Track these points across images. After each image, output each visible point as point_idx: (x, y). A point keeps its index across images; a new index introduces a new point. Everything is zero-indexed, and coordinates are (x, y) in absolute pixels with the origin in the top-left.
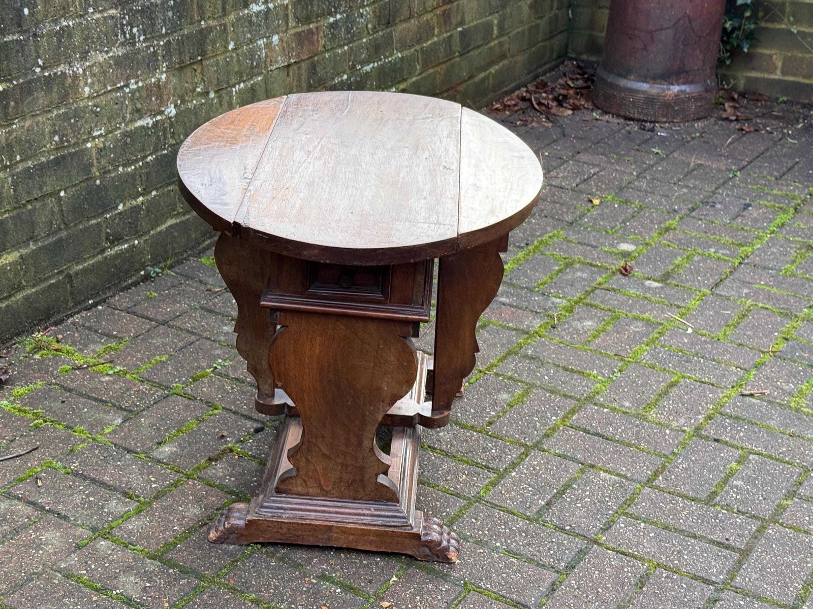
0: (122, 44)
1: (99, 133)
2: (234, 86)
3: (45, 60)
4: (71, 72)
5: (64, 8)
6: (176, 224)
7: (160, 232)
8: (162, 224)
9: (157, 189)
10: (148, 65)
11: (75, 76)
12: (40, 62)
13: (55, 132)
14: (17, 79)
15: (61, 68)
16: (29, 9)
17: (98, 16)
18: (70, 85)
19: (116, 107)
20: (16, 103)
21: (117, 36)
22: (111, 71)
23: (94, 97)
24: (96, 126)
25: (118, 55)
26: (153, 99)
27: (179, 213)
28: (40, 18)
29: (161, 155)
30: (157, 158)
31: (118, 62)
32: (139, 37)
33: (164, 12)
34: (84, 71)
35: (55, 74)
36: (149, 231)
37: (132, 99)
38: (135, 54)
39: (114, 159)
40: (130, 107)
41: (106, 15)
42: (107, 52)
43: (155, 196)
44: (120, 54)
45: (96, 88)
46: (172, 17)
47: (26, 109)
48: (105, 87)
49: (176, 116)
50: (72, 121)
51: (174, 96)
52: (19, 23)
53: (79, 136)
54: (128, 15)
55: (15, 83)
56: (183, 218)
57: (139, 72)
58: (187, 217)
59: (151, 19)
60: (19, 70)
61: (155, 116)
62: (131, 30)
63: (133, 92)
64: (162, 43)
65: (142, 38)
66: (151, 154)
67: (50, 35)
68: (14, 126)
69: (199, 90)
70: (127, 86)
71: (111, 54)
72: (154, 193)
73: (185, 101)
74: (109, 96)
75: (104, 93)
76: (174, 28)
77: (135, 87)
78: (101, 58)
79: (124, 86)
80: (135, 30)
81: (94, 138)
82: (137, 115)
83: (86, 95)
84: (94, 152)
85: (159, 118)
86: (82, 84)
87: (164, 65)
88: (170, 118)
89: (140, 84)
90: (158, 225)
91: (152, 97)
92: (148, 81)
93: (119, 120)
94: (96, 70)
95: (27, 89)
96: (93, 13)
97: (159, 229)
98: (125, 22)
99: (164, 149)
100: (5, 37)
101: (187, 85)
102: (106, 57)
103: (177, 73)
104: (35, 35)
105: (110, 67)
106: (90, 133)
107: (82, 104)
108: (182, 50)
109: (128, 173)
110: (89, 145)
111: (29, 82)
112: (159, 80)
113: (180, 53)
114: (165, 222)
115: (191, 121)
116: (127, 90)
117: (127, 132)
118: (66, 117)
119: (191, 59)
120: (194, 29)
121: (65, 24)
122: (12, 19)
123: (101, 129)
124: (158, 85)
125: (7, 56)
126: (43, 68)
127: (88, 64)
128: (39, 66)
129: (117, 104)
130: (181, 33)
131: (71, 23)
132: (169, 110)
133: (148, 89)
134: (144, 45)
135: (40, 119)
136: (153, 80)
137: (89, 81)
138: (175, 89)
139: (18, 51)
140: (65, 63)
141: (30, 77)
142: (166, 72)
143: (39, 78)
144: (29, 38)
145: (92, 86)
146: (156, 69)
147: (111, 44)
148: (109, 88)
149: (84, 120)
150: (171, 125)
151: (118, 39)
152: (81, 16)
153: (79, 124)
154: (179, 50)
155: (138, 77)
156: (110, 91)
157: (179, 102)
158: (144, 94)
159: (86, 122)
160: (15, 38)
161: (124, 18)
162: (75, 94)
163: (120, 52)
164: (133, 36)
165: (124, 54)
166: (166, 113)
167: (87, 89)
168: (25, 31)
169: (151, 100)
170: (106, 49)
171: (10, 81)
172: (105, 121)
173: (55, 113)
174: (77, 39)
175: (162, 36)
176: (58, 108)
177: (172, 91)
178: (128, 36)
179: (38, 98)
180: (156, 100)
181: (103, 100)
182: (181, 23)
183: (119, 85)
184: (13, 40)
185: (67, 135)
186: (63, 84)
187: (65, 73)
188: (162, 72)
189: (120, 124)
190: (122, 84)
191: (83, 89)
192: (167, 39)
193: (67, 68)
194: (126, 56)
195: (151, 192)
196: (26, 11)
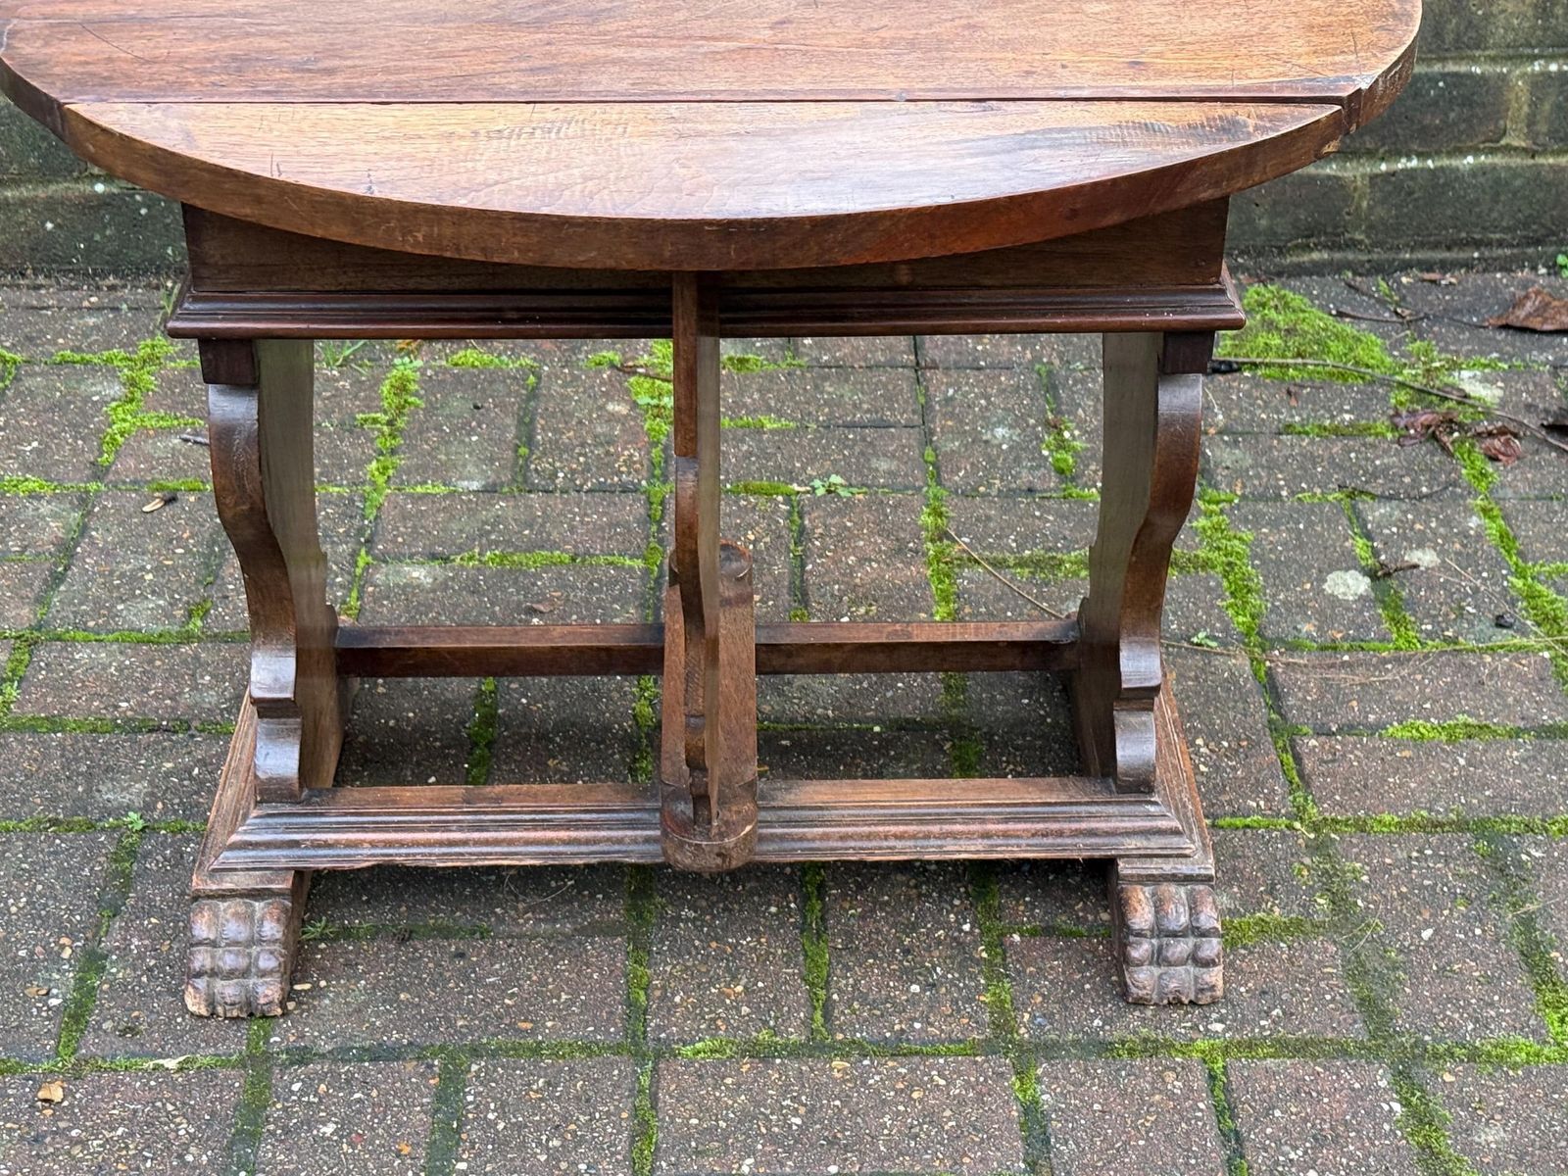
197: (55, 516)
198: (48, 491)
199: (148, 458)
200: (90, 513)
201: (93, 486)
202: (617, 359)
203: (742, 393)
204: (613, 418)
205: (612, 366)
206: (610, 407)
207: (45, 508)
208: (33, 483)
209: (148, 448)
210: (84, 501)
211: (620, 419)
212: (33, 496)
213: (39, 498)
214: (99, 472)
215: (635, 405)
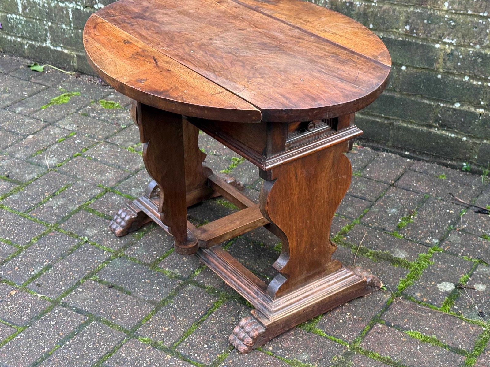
1: (450, 41)
13: (407, 23)
19: (475, 29)
23: (452, 13)
24: (449, 35)
39: (460, 68)
45: (456, 7)
48: (466, 9)
50: (425, 21)
53: (429, 35)
68: (373, 4)
74: (469, 19)
75: (464, 14)
81: (445, 43)
83: (445, 8)
84: (442, 53)
93: (474, 40)
106: (440, 37)
107: (438, 13)
109: (473, 85)
110: (437, 46)
117: (481, 53)
118: (420, 16)
123: (453, 40)
129: (476, 28)
135: (397, 8)
145: (452, 3)
148: (470, 12)
149: (437, 26)
153: (432, 26)
156: (471, 15)
159: (439, 28)
162: (434, 3)
167: (446, 4)
172: (460, 35)
173: (412, 9)
176: (415, 7)
183: (481, 14)
185: (417, 29)
189: (475, 44)
190: (486, 14)
191: (442, 3)
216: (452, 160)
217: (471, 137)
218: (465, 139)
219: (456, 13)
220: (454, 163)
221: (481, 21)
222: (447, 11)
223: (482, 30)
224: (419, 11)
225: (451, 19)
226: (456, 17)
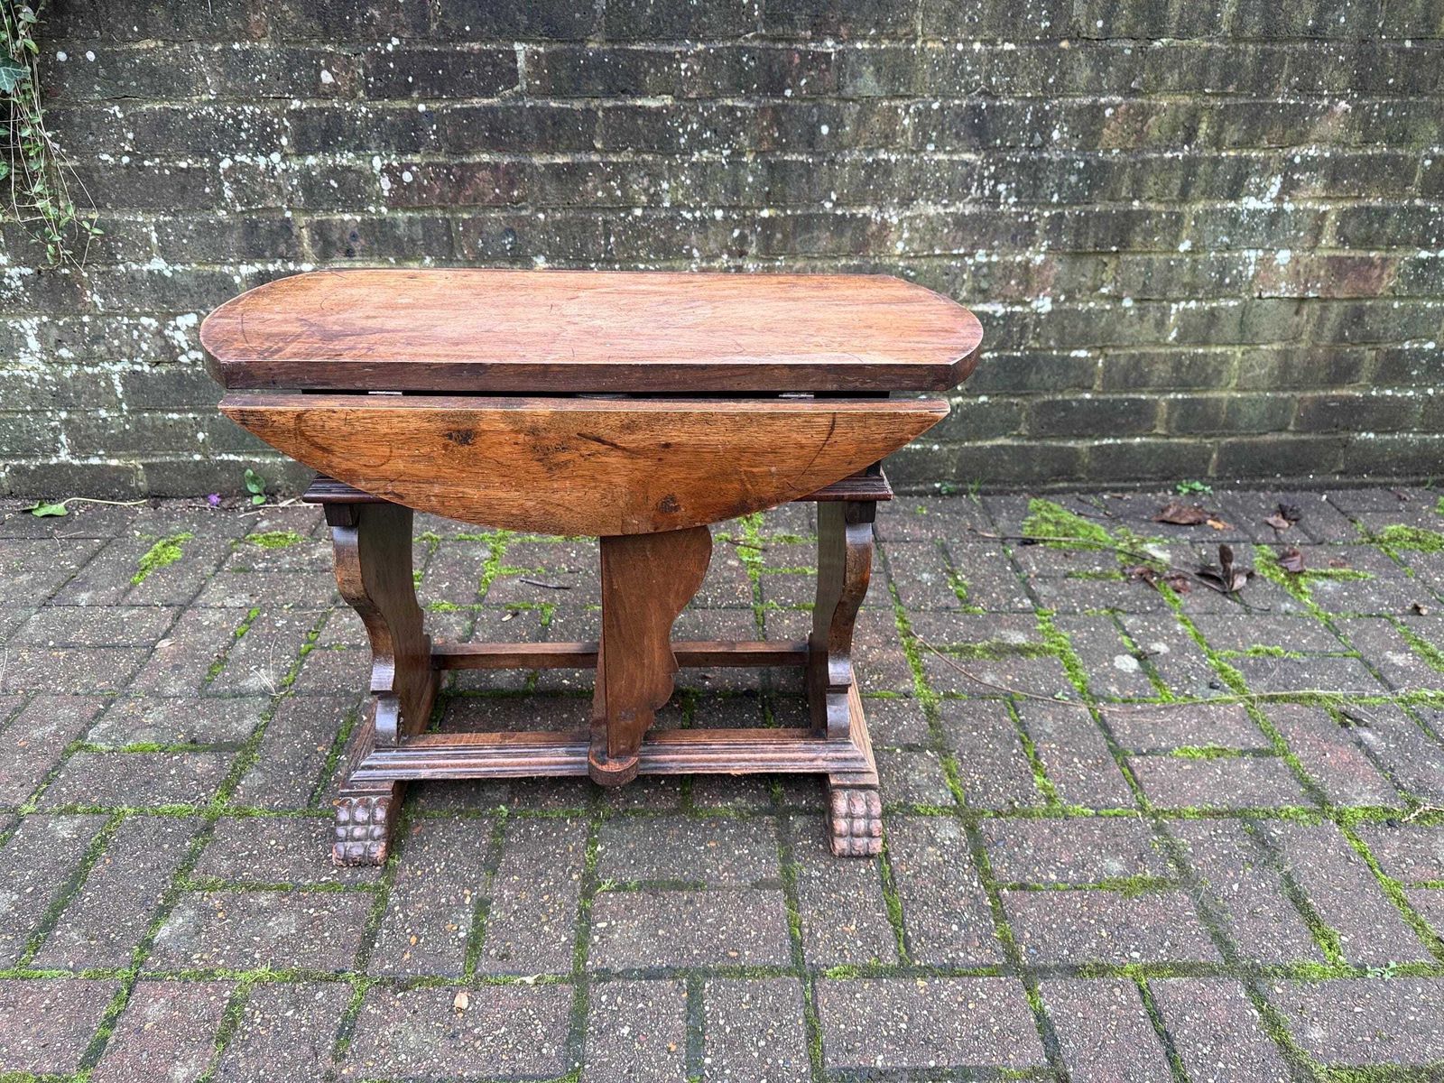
0: (975, 201)
2: (1177, 301)
3: (842, 194)
4: (879, 219)
5: (887, 137)
6: (1011, 447)
7: (980, 448)
8: (987, 438)
9: (990, 396)
10: (1014, 238)
11: (884, 225)
12: (834, 197)
14: (794, 208)
15: (866, 210)
16: (830, 128)
17: (941, 156)
18: (873, 234)
19: (944, 277)
20: (786, 237)
21: (969, 189)
22: (946, 231)
23: (910, 258)
25: (963, 215)
26: (1013, 282)
27: (1019, 436)
28: (845, 142)
29: (1008, 357)
30: (1000, 358)
31: (960, 222)
32: (1006, 198)
33: (1062, 175)
34: (901, 221)
35: (853, 215)
36: (962, 441)
37: (975, 275)
38: (994, 218)
40: (969, 285)
41: (955, 158)
42: (946, 206)
43: (984, 403)
44: (967, 213)
45: (915, 246)
46: (1077, 184)
47: (798, 247)
48: (931, 247)
49: (1049, 314)
51: (1054, 287)
52: (811, 141)
54: (996, 165)
55: (789, 212)
56: (1025, 443)
57: (996, 243)
58: (1033, 443)
59: (1035, 178)
60: (798, 199)
61: (1012, 304)
62: (995, 186)
63: (979, 266)
64: (1047, 214)
65: (1012, 200)
66: (992, 351)
67: (856, 165)
68: (778, 263)
69: (1104, 290)
70: (971, 255)
71: (952, 209)
72: (983, 399)
73: (1075, 299)
74: (936, 262)
75: (928, 256)
76: (1075, 199)
77: (984, 260)
78: (931, 210)
79: (965, 255)
80: (1001, 187)
82: (980, 297)
83: (898, 252)
85: (1018, 309)
86: (893, 236)
87: (1045, 243)
88: (1039, 315)
89: (995, 258)
90: (980, 439)
91: (1010, 278)
92: (1010, 258)
94: (919, 223)
95: (806, 224)
96: (934, 152)
97: (979, 443)
98: (986, 174)
99: (1018, 350)
100: (786, 154)
101: (1083, 279)
102: (941, 210)
103: (1066, 259)
104: (832, 162)
105: (946, 224)
107: (887, 261)
108: (1082, 231)
111: (810, 216)
112: (1028, 261)
113: (1078, 234)
114: (993, 438)
115: (1075, 327)
116: (970, 261)
119: (1096, 246)
120: (1114, 208)
121: (885, 157)
122: (800, 136)
124: (1025, 266)
125: (783, 178)
126: (836, 204)
127: (908, 213)
128: (831, 201)
129: (947, 274)
130: (1089, 208)
131: (893, 158)
132: (1040, 303)
133: (1006, 267)
134: (1013, 209)
135: (819, 264)
136: (1019, 258)
137: (906, 235)
138: (1058, 279)
139: (801, 176)
140: (872, 205)
141: (812, 211)
142: (1045, 253)
143: (826, 215)
144: (821, 163)
145: (909, 241)
146: (1027, 246)
147: (954, 196)
148: (937, 252)
150: (1038, 323)
151: (969, 194)
152: (913, 152)
154: (1077, 230)
155: (993, 248)
156: (939, 256)
157: (1062, 298)
158: (999, 273)
160: (800, 158)
161: (988, 168)
162: (880, 246)
163: (969, 210)
164: (995, 195)
165: (972, 215)
166: (1034, 305)
167: (900, 245)
168: (819, 154)
169: (1008, 283)
170: (945, 201)
171: (784, 209)
173: (844, 262)
174: (899, 179)
175: (1049, 205)
176: (848, 256)
177: (1052, 280)
178: (987, 192)
179: (819, 239)
180: (1018, 284)
181: (924, 265)
182: (1090, 195)
183: (955, 252)
184: (796, 161)
186: (863, 230)
187: (870, 218)
188: (1039, 252)
190: (962, 251)
191: (894, 243)
192: (1059, 210)
193: (875, 212)
194: (975, 218)
195: (979, 396)
196: (825, 130)
197: (458, 623)
198: (454, 609)
199: (504, 591)
200: (475, 621)
201: (476, 606)
202: (729, 537)
203: (792, 555)
204: (731, 568)
205: (727, 540)
206: (729, 562)
207: (453, 619)
208: (446, 605)
209: (503, 585)
210: (472, 615)
211: (736, 569)
212: (447, 612)
213: (449, 613)
214: (480, 599)
215: (741, 561)
216: (917, 484)
217: (945, 443)
218: (936, 447)
219: (916, 257)
220: (921, 487)
221: (953, 263)
222: (901, 256)
223: (956, 276)
224: (856, 262)
225: (908, 268)
226: (916, 262)
